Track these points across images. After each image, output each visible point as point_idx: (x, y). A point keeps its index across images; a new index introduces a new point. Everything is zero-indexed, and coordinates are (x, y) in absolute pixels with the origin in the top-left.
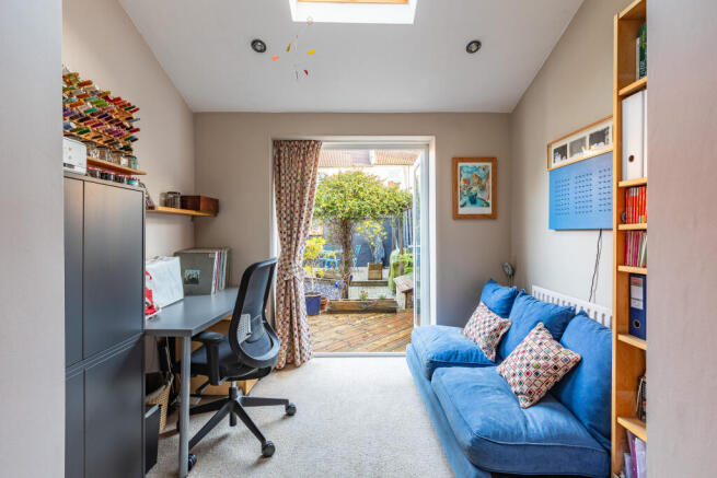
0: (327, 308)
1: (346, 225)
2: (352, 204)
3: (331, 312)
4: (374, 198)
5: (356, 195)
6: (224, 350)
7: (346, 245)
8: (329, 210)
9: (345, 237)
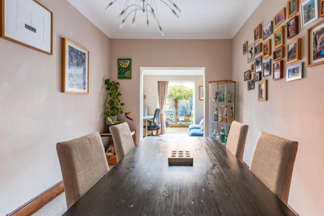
0: (170, 126)
1: (176, 101)
2: (178, 94)
3: (171, 127)
4: (185, 92)
5: (179, 91)
6: (153, 124)
7: (176, 107)
8: (171, 96)
9: (176, 105)
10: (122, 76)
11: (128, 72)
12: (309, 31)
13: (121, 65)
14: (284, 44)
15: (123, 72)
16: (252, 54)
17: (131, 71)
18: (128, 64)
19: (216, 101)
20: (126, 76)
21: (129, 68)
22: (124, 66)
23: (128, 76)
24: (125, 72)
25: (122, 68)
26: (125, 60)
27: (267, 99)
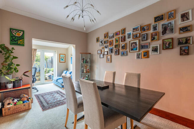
10: (14, 42)
11: (21, 40)
12: (130, 42)
13: (14, 34)
14: (119, 43)
15: (15, 40)
16: (102, 43)
17: (24, 40)
18: (21, 34)
19: (83, 63)
20: (19, 43)
21: (22, 38)
22: (17, 35)
23: (21, 44)
24: (17, 40)
25: (15, 37)
26: (18, 31)
27: (111, 62)
